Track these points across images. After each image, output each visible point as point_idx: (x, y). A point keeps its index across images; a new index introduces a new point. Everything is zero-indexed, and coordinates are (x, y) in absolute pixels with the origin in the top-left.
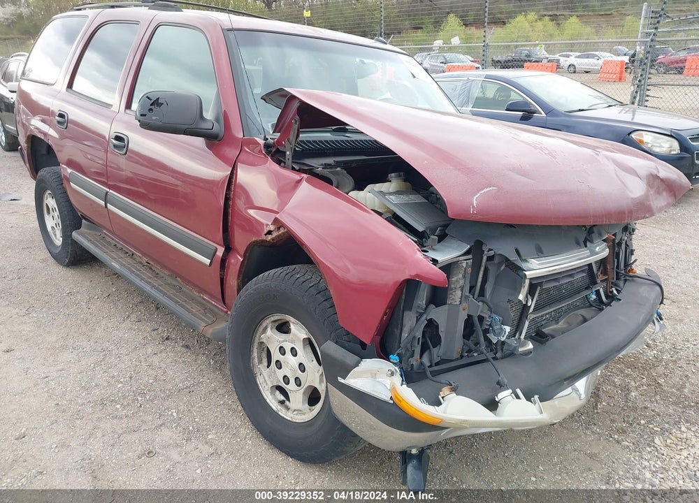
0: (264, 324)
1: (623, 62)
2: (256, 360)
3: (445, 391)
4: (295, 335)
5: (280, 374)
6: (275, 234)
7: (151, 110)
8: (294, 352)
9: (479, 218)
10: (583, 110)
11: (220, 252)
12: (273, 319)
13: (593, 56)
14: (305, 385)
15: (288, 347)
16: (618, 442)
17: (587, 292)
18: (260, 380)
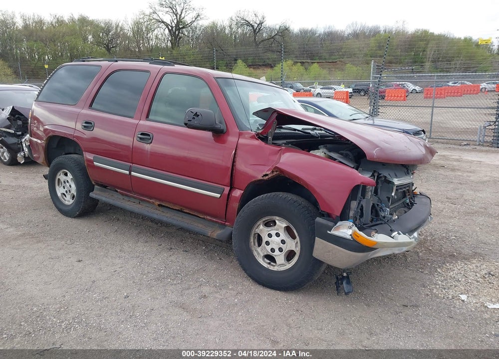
0: (258, 224)
1: (347, 92)
2: (253, 244)
3: (373, 233)
4: (278, 226)
5: (269, 248)
6: (270, 176)
7: (194, 118)
8: (278, 235)
9: (377, 160)
10: (355, 119)
11: (227, 189)
12: (264, 220)
13: (331, 88)
14: (285, 251)
15: (273, 233)
16: (422, 272)
17: (404, 199)
18: (255, 253)
